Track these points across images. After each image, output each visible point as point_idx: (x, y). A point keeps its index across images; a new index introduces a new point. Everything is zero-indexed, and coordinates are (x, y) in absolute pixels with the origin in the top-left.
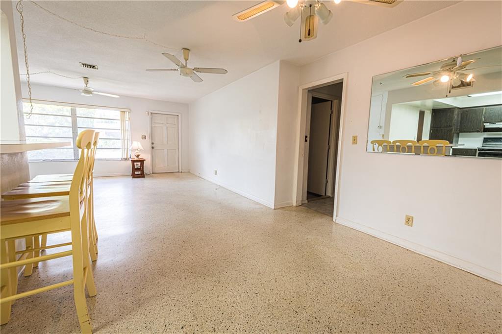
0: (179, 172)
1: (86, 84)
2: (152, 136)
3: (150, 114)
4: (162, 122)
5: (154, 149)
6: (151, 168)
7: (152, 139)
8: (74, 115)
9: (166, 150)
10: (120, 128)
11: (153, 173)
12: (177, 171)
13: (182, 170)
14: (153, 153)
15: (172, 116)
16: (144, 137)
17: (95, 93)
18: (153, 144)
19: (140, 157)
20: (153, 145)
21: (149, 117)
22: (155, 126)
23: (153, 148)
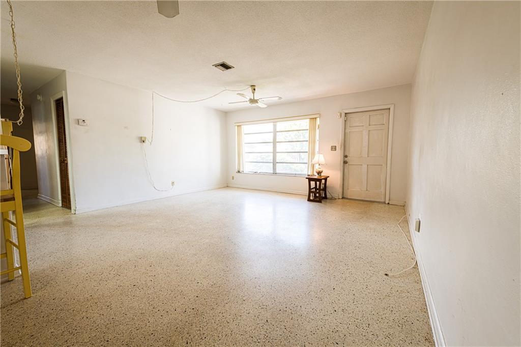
0: (384, 203)
1: (253, 94)
2: (345, 145)
3: (343, 115)
4: (361, 125)
5: (347, 165)
6: (340, 190)
7: (345, 150)
8: (275, 132)
9: (365, 167)
10: (308, 139)
11: (343, 198)
12: (383, 200)
13: (389, 199)
14: (346, 170)
16: (334, 148)
18: (346, 156)
19: (322, 174)
20: (346, 159)
21: (341, 119)
22: (350, 132)
23: (345, 162)
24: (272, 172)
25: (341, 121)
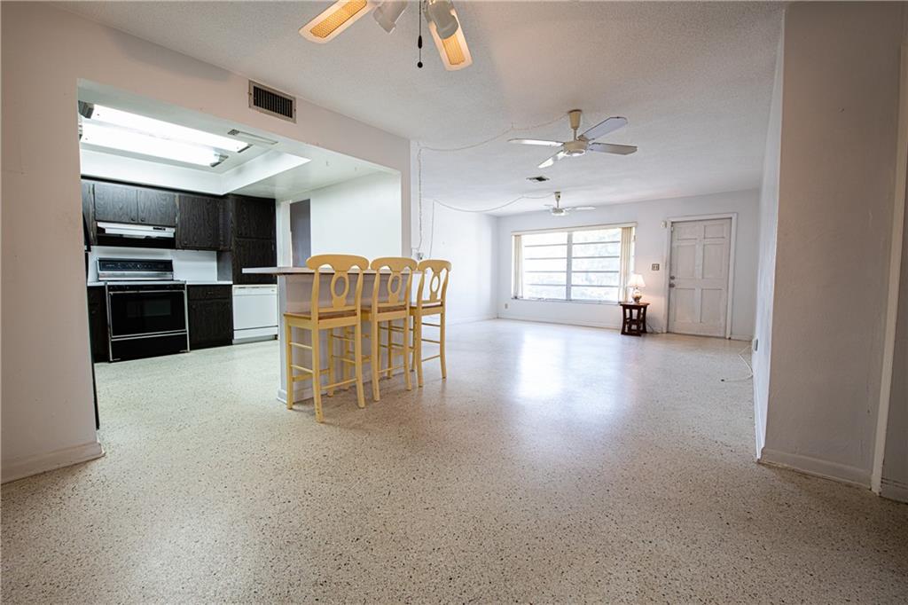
0: (725, 338)
1: (558, 201)
2: (671, 264)
3: (669, 225)
4: (693, 237)
5: (674, 289)
6: (665, 322)
7: (671, 269)
8: (570, 244)
9: (698, 292)
10: (619, 255)
11: (668, 332)
12: (722, 335)
13: (731, 334)
14: (672, 296)
15: (718, 222)
16: (656, 267)
17: (578, 209)
18: (672, 278)
19: (641, 301)
20: (672, 281)
21: (666, 230)
22: (678, 246)
23: (671, 286)
24: (565, 298)
25: (666, 232)
